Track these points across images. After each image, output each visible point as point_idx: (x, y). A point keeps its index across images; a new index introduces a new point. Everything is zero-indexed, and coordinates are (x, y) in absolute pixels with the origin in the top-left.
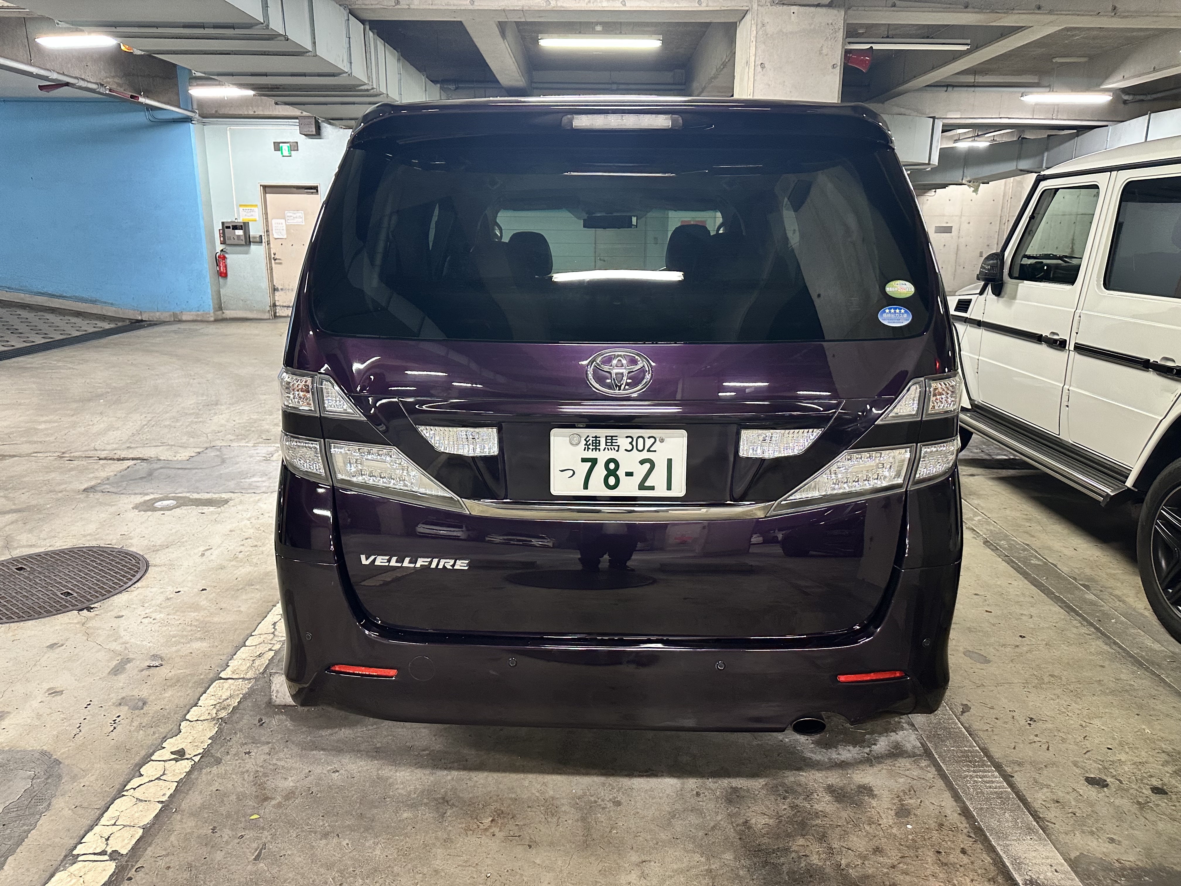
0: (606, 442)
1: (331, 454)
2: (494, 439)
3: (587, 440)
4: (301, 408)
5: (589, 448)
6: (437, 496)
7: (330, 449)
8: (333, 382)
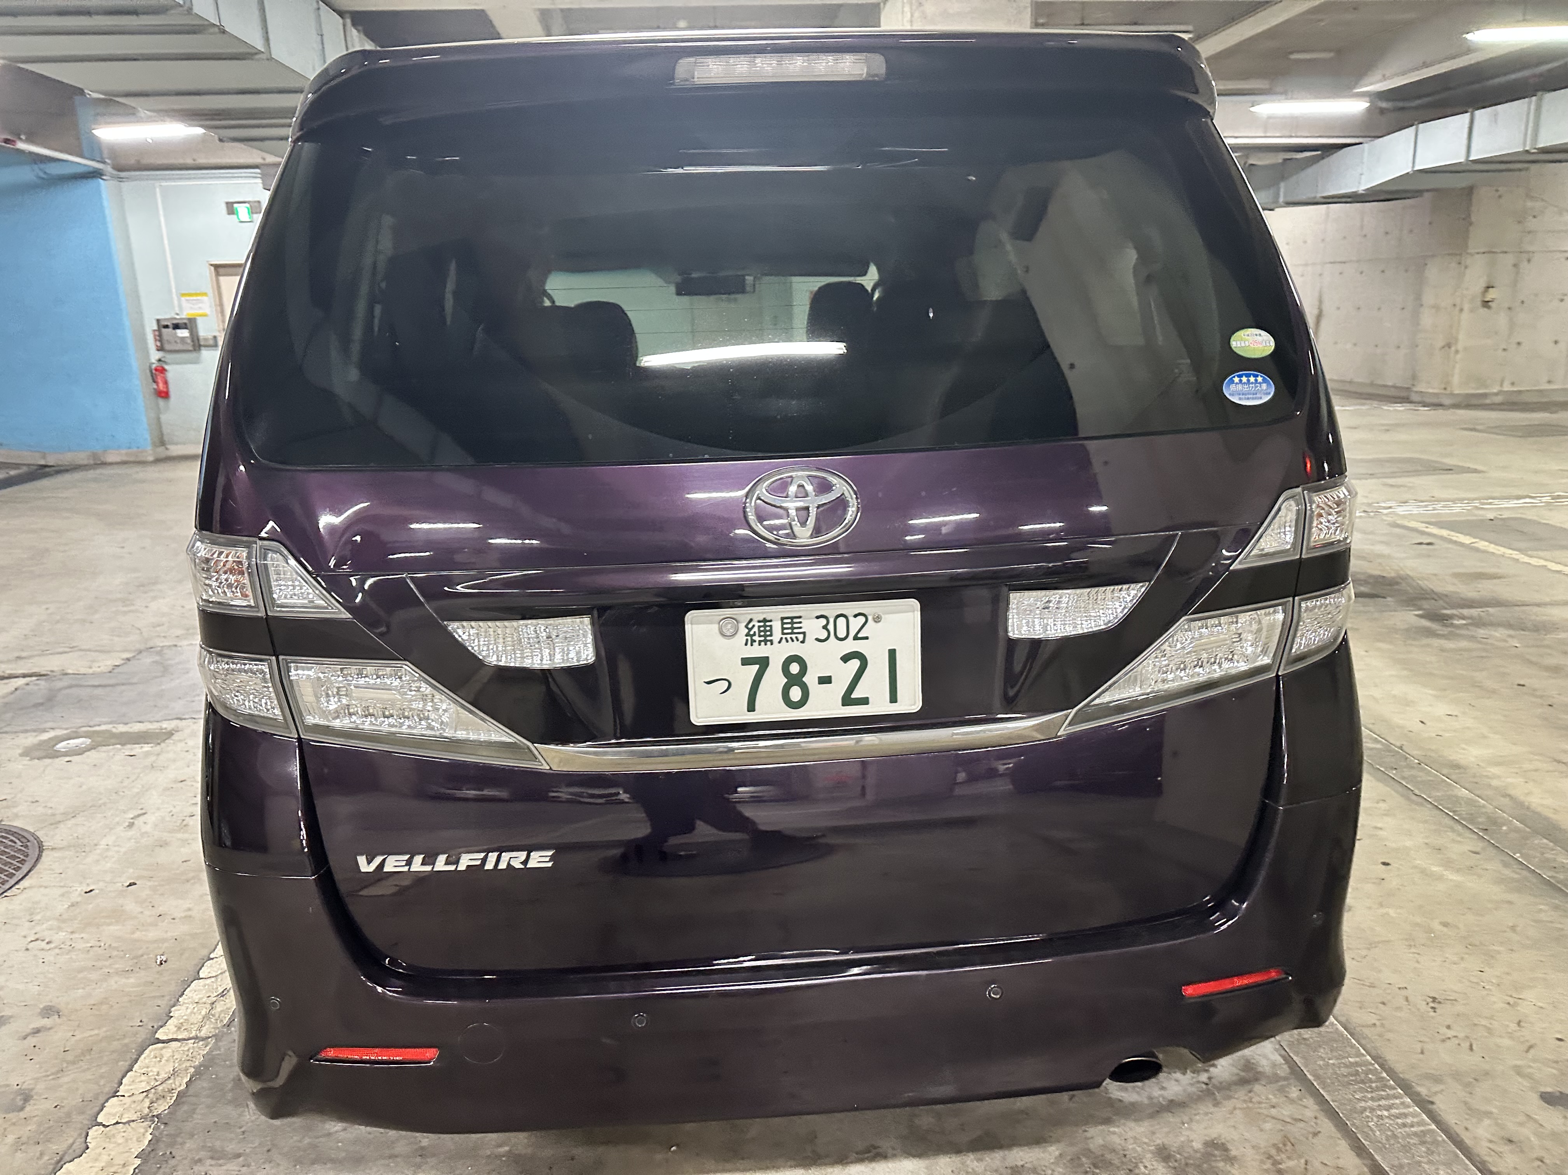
0: (783, 629)
1: (291, 681)
2: (585, 636)
3: (750, 626)
4: (232, 603)
5: (753, 641)
6: (490, 744)
7: (289, 671)
8: (286, 552)
